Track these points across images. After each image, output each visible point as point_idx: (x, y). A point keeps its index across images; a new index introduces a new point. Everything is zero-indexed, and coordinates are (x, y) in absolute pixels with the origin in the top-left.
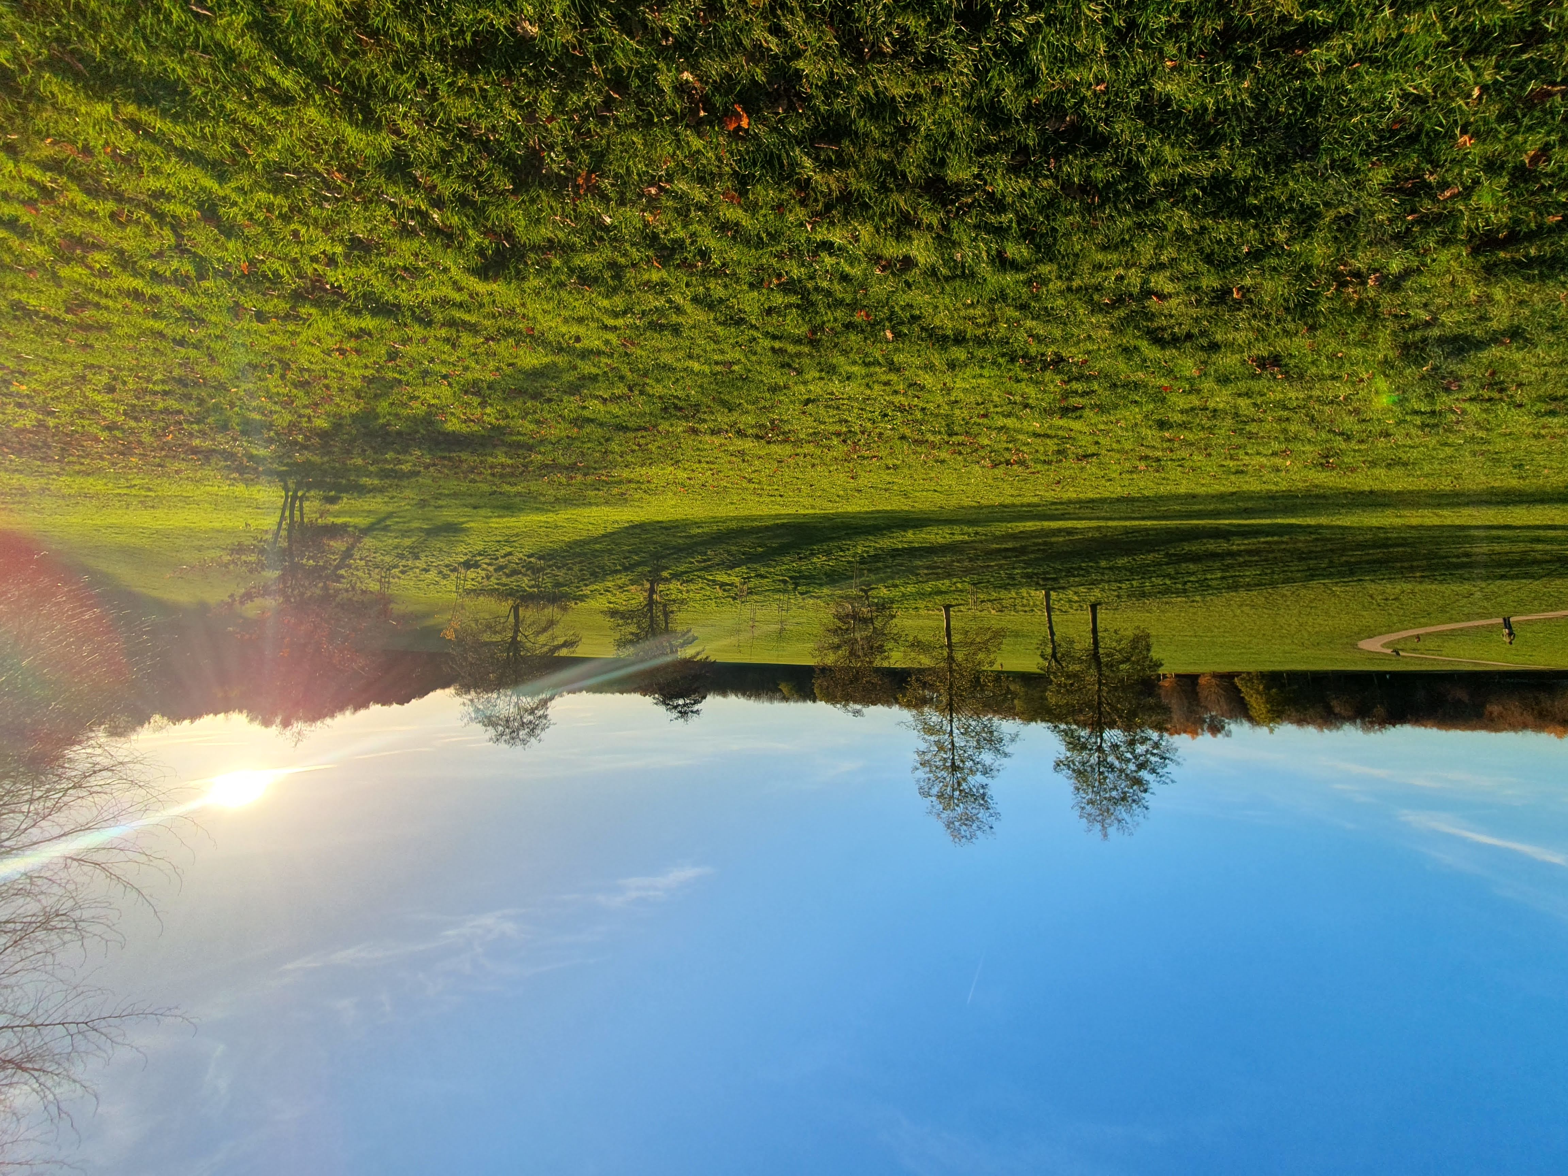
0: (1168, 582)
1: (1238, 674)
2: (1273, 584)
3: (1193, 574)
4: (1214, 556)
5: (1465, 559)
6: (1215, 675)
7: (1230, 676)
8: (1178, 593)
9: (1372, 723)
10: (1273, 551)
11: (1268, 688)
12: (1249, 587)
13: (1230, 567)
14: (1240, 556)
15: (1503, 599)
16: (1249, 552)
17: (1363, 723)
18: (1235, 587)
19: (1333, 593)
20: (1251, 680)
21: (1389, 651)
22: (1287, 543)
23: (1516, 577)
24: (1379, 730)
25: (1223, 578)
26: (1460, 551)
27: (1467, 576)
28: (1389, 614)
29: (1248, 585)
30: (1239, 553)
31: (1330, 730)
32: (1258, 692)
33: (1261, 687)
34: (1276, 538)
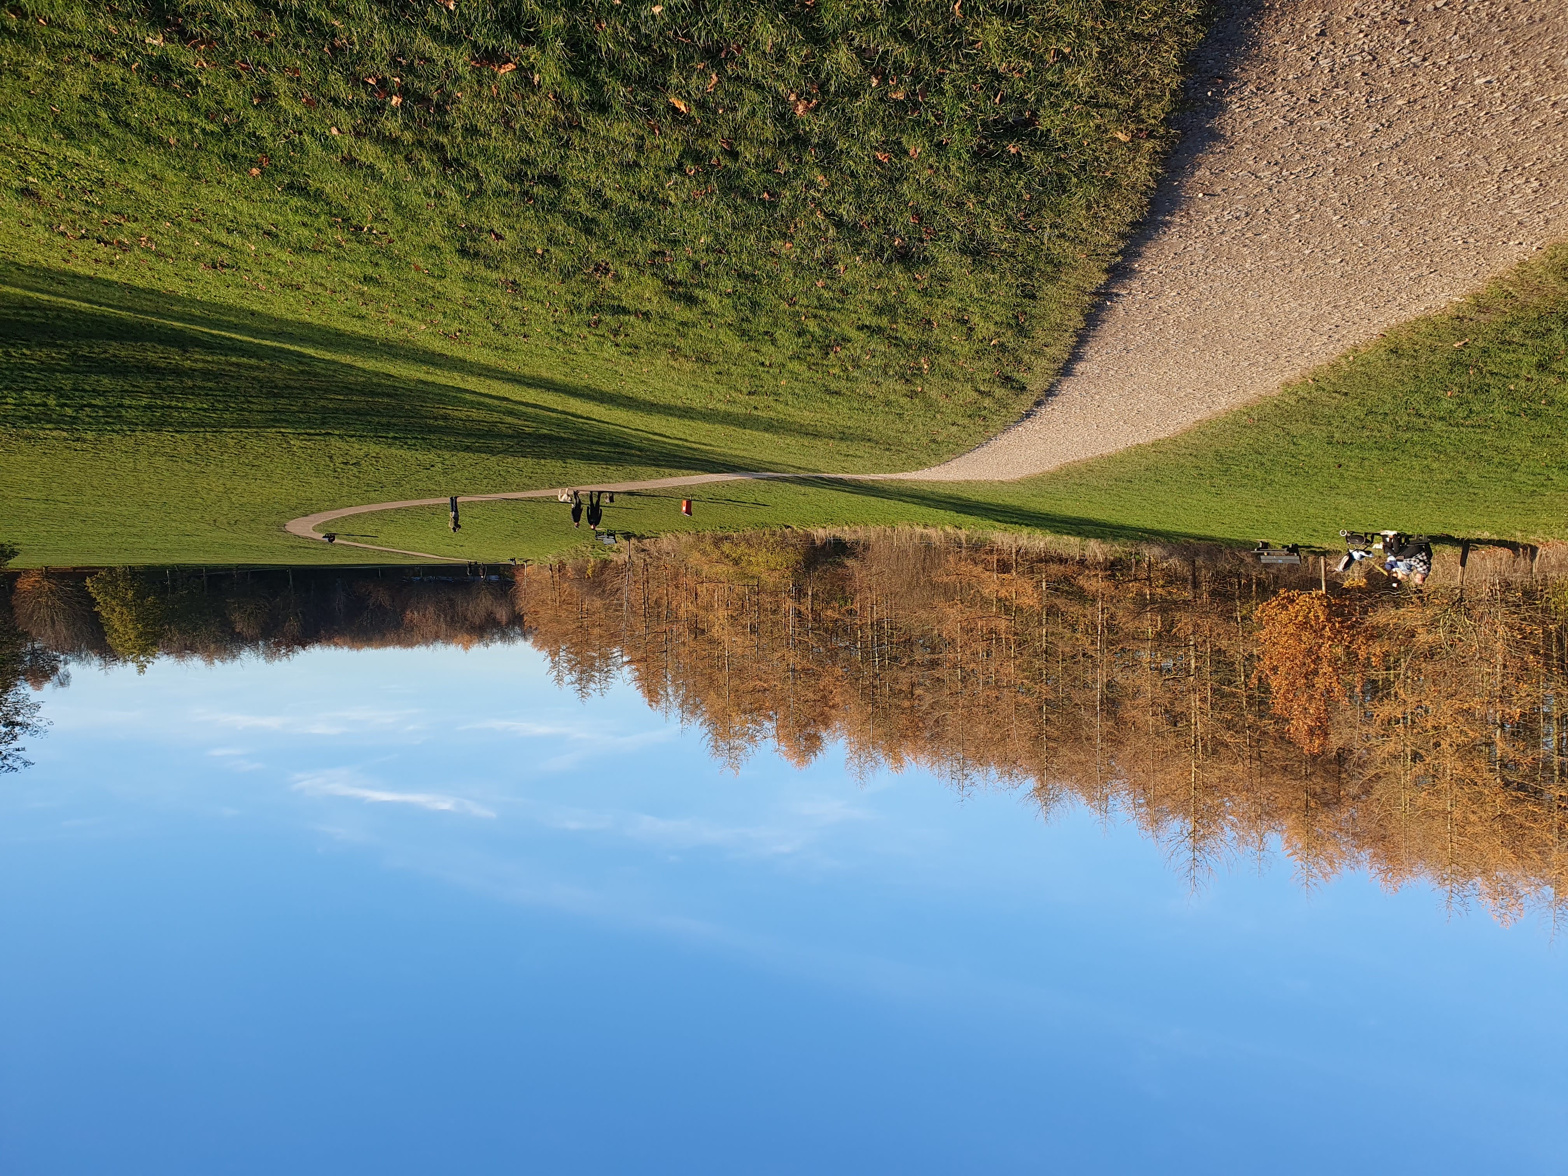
0: (52, 402)
1: (91, 571)
2: (218, 427)
3: (103, 394)
4: (151, 370)
5: (441, 423)
6: (49, 573)
7: (78, 575)
8: (59, 422)
9: (278, 645)
10: (240, 377)
11: (140, 595)
12: (181, 427)
13: (169, 392)
14: (190, 377)
15: (458, 475)
16: (206, 374)
17: (267, 645)
18: (157, 425)
19: (289, 450)
20: (113, 582)
21: (320, 536)
22: (264, 370)
23: (479, 450)
24: (286, 654)
25: (148, 407)
26: (442, 412)
27: (436, 443)
28: (342, 484)
29: (183, 423)
30: (191, 373)
31: (223, 660)
32: (124, 603)
33: (130, 594)
34: (253, 361)
